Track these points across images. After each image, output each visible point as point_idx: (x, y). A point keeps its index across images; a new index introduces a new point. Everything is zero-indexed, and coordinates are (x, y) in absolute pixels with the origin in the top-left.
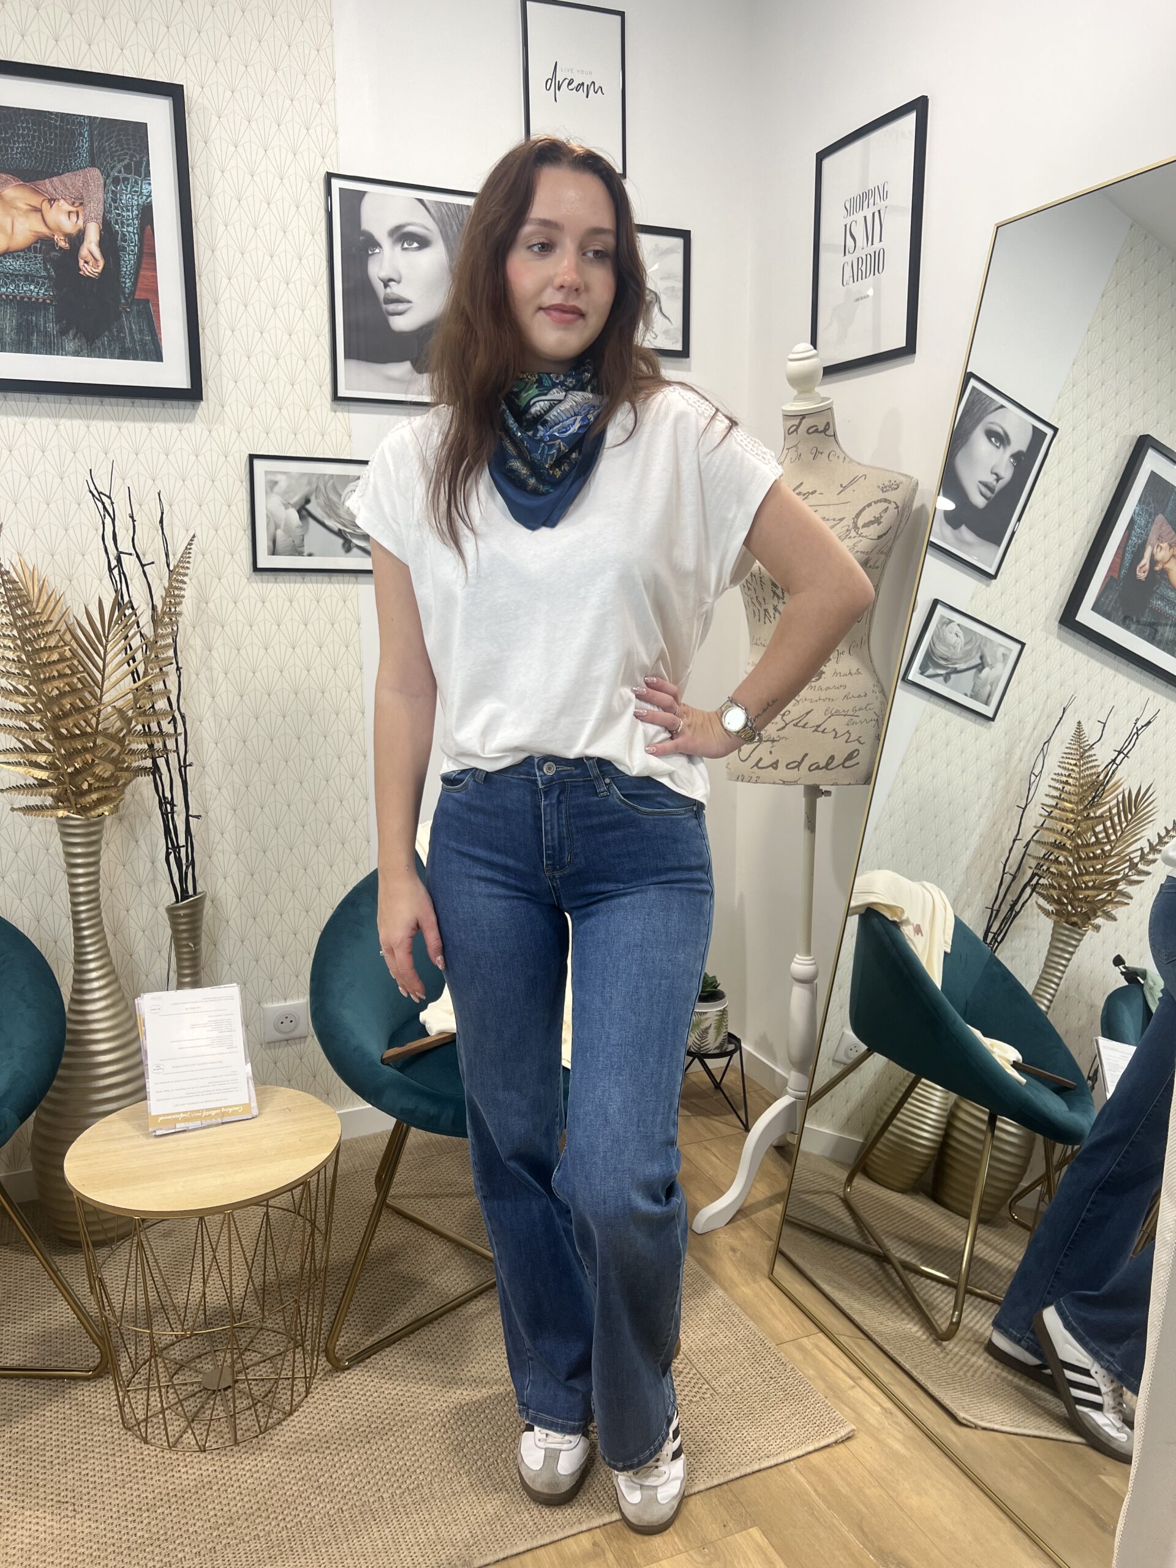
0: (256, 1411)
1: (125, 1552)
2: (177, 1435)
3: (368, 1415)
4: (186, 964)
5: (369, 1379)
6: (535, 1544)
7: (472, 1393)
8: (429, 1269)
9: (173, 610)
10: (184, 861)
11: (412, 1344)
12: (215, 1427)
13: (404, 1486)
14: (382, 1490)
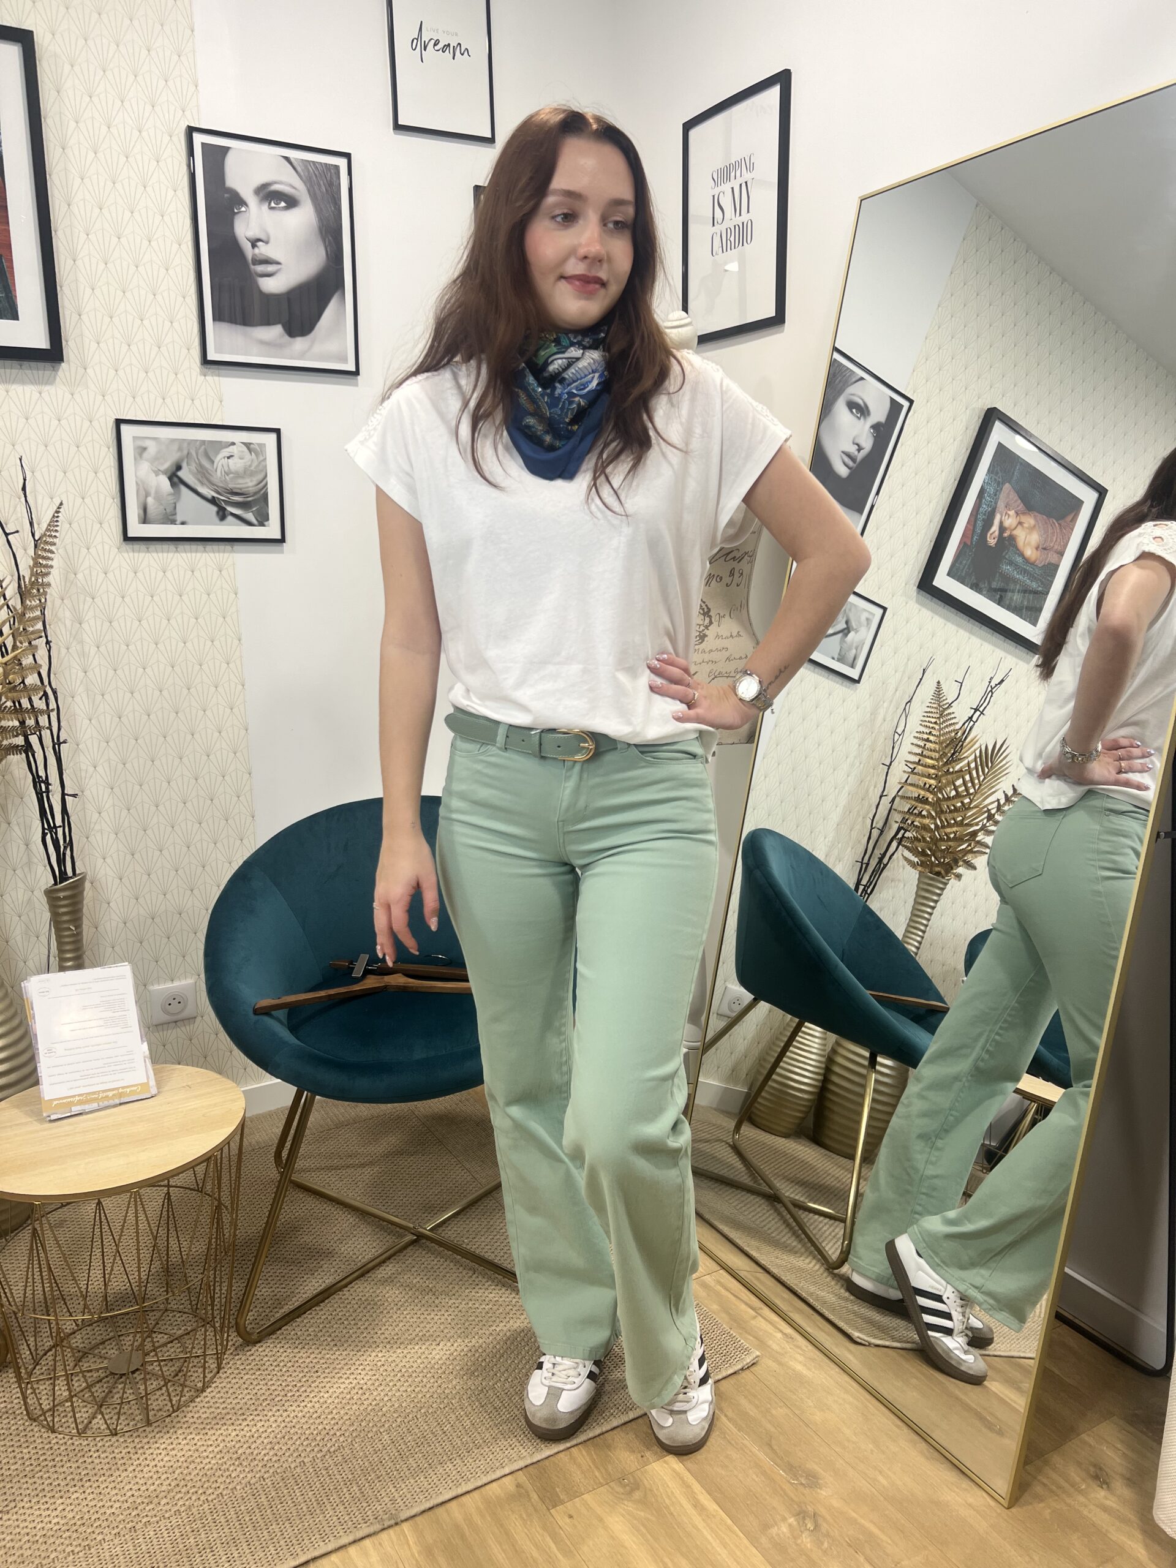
0: (168, 1390)
1: (40, 1541)
2: (86, 1421)
3: (284, 1384)
4: (68, 947)
5: (282, 1350)
6: (460, 1491)
7: (387, 1355)
8: (336, 1238)
9: (40, 580)
10: (61, 842)
11: (323, 1312)
12: (125, 1410)
13: (325, 1449)
14: (302, 1455)
